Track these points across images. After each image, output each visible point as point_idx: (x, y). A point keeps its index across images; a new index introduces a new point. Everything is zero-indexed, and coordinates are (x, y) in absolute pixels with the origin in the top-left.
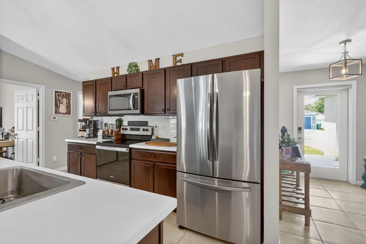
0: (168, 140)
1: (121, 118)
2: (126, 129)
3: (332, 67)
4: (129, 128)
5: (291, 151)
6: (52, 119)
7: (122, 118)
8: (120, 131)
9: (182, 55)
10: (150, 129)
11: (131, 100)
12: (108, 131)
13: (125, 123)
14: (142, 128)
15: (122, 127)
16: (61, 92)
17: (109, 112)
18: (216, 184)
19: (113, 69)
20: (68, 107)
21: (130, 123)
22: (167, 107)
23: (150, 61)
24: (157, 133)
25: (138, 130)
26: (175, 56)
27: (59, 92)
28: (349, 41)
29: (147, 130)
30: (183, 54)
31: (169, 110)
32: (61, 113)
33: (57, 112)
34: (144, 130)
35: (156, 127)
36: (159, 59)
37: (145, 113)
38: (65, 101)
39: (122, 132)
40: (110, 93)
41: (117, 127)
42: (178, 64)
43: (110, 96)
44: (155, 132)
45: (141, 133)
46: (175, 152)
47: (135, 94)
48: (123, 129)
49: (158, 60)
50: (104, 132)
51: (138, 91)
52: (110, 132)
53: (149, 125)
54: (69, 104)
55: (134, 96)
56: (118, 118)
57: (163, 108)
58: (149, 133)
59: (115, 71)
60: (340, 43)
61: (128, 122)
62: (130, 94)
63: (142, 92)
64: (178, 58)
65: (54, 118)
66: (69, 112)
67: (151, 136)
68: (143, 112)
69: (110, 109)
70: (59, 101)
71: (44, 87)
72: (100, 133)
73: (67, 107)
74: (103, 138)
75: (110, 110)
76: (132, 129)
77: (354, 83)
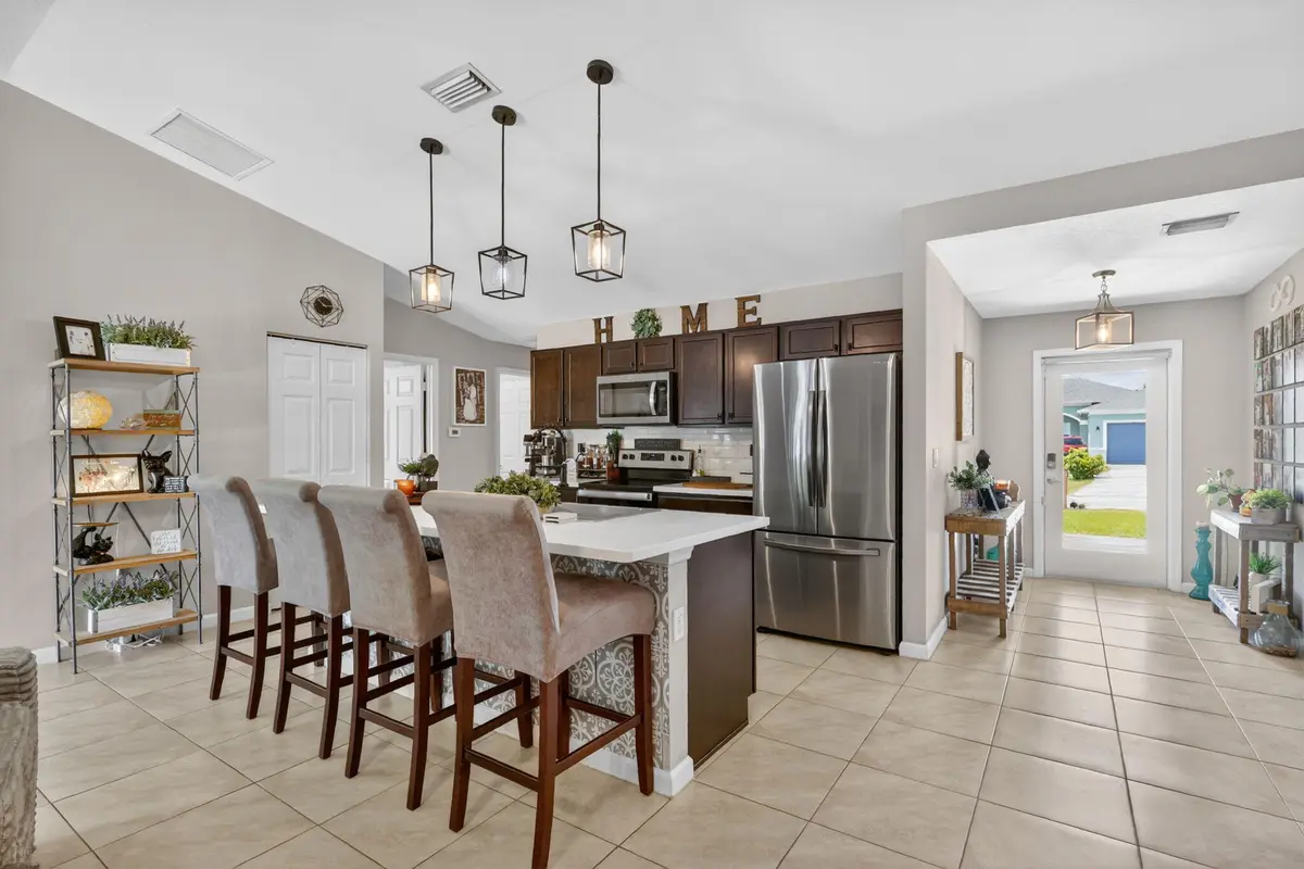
0: (729, 479)
1: (617, 433)
2: (632, 457)
3: (1081, 324)
4: (638, 454)
5: (975, 498)
6: (451, 434)
7: (620, 431)
8: (617, 462)
9: (758, 299)
10: (687, 456)
11: (652, 395)
12: (591, 461)
13: (628, 443)
14: (668, 454)
15: (621, 453)
16: (466, 372)
17: (600, 421)
18: (833, 545)
19: (597, 322)
20: (480, 405)
21: (640, 444)
22: (729, 410)
23: (686, 309)
24: (702, 465)
25: (660, 458)
26: (742, 301)
27: (462, 371)
28: (1113, 273)
29: (681, 458)
30: (759, 296)
31: (732, 416)
32: (467, 421)
33: (460, 419)
34: (673, 458)
35: (700, 451)
36: (706, 304)
37: (681, 422)
38: (473, 391)
39: (623, 463)
40: (601, 380)
41: (611, 452)
42: (750, 318)
43: (603, 387)
44: (698, 462)
45: (667, 464)
46: (751, 498)
47: (661, 384)
48: (625, 457)
49: (703, 307)
50: (580, 464)
51: (665, 376)
52: (595, 462)
53: (684, 447)
54: (482, 398)
55: (656, 387)
56: (611, 431)
57: (720, 412)
58: (685, 465)
59: (603, 326)
60: (1094, 275)
61: (636, 440)
62: (647, 384)
63: (674, 377)
64: (749, 305)
65: (455, 432)
66: (480, 419)
67: (690, 471)
68: (675, 421)
69: (602, 413)
70: (464, 392)
71: (436, 361)
72: (571, 465)
73: (477, 406)
74: (579, 477)
75: (601, 416)
76: (644, 457)
77: (1176, 346)
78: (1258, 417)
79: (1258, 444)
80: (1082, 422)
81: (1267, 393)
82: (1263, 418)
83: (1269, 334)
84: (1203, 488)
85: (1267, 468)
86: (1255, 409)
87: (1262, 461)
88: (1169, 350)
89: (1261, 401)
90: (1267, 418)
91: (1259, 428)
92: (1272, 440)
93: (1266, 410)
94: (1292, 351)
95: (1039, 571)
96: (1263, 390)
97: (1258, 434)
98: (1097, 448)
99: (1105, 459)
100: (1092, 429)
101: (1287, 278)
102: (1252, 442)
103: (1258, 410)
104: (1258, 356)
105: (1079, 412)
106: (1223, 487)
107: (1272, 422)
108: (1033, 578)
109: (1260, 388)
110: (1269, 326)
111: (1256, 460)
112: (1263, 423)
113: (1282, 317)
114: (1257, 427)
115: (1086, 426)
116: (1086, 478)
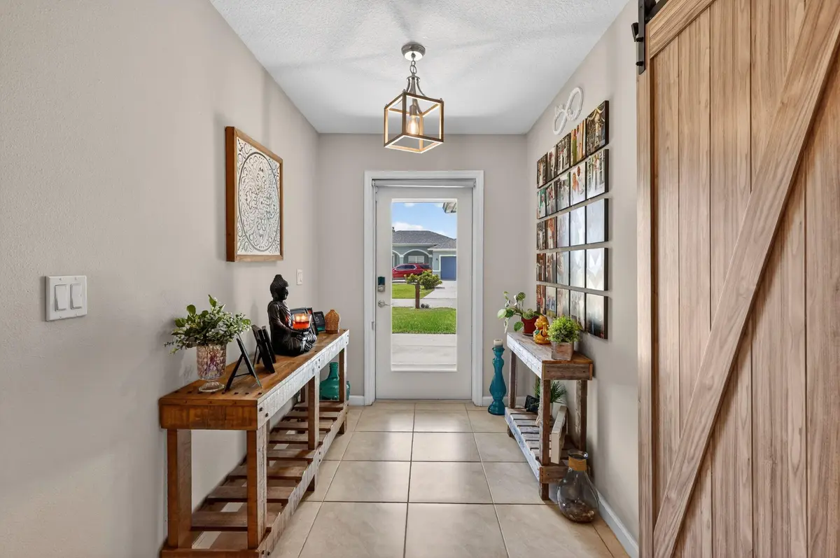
28: (421, 49)
60: (404, 52)
77: (479, 176)
78: (541, 241)
79: (540, 268)
80: (430, 256)
81: (549, 218)
82: (546, 242)
83: (553, 158)
84: (502, 312)
85: (551, 291)
86: (538, 234)
87: (544, 284)
88: (473, 180)
89: (543, 226)
90: (550, 242)
91: (542, 252)
92: (556, 264)
93: (550, 233)
94: (582, 166)
95: (369, 397)
96: (546, 216)
97: (541, 258)
98: (436, 270)
99: (440, 278)
100: (434, 260)
101: (577, 89)
102: (534, 267)
103: (541, 236)
104: (541, 184)
105: (429, 249)
106: (517, 311)
107: (556, 246)
108: (365, 406)
109: (543, 214)
110: (553, 151)
111: (539, 283)
112: (546, 247)
113: (569, 135)
114: (538, 252)
115: (432, 258)
116: (431, 288)
